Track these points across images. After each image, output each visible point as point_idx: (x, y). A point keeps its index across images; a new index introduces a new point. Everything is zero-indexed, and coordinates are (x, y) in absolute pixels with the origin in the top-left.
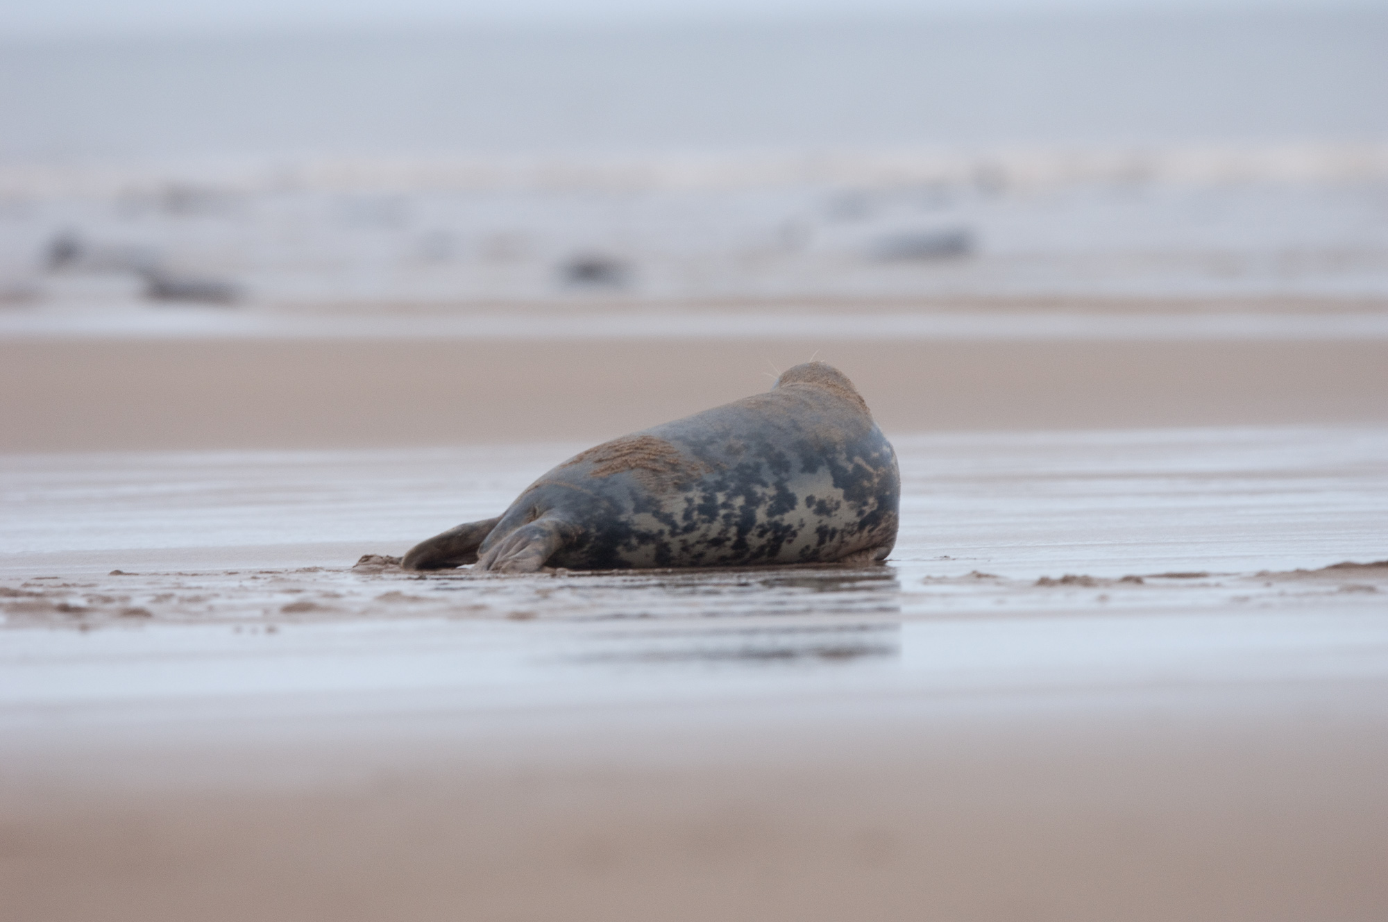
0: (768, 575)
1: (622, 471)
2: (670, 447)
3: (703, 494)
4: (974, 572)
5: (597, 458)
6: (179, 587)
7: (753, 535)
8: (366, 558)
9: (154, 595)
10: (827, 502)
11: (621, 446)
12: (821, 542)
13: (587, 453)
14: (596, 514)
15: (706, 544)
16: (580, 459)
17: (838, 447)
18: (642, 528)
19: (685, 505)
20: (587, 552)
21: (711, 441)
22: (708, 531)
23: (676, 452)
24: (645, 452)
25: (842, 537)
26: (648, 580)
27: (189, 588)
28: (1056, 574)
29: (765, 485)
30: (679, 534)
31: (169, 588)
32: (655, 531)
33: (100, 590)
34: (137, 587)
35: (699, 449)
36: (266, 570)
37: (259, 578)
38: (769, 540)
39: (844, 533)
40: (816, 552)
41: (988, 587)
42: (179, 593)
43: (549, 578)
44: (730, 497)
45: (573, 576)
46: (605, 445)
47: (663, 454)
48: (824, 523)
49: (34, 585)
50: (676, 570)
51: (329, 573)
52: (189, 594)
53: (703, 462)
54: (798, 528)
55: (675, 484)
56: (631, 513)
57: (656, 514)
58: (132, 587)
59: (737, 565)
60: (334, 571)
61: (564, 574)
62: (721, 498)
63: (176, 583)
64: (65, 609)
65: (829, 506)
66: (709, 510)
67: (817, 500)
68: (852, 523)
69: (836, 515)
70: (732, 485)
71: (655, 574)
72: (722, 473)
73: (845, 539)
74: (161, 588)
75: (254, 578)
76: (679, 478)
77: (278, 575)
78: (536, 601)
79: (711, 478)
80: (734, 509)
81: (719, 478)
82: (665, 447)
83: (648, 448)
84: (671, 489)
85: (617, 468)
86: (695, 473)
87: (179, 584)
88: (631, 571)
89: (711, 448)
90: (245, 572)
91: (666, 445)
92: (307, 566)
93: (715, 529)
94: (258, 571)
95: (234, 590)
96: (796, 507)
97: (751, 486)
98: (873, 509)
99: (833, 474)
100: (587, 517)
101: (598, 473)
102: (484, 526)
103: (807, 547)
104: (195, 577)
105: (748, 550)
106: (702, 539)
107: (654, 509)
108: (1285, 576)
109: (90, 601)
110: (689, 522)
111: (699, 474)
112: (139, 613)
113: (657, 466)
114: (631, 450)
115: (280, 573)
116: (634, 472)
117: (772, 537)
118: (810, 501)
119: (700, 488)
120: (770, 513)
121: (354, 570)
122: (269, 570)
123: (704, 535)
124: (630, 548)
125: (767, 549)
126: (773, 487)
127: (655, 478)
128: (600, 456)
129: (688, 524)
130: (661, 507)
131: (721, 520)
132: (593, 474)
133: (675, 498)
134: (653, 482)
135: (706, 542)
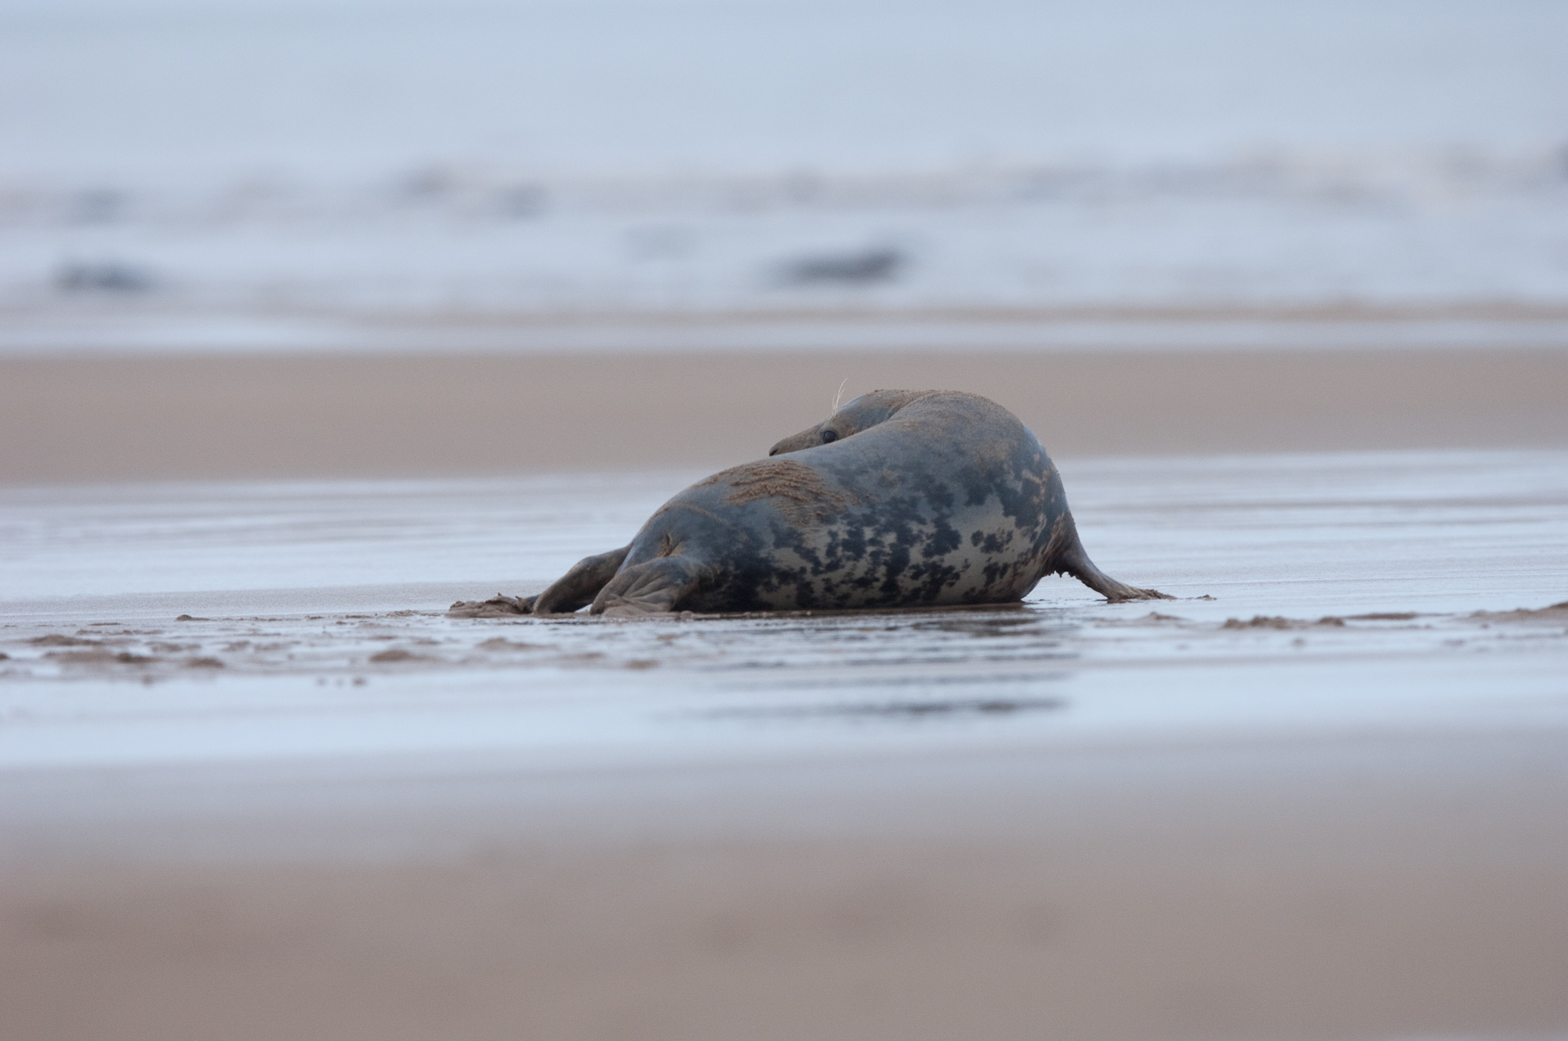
1: (761, 498)
2: (813, 474)
3: (848, 528)
5: (735, 481)
6: (255, 633)
7: (905, 576)
8: (459, 605)
10: (997, 536)
11: (759, 469)
12: (989, 581)
13: (722, 474)
14: (734, 549)
15: (851, 585)
16: (714, 480)
17: (1005, 466)
18: (782, 565)
19: (828, 540)
20: (724, 593)
21: (862, 471)
22: (853, 570)
23: (819, 481)
24: (786, 478)
26: (784, 624)
27: (266, 635)
29: (922, 522)
30: (821, 572)
31: (244, 635)
32: (797, 568)
33: (166, 637)
34: (207, 633)
35: (848, 478)
36: (353, 615)
37: (345, 623)
38: (924, 583)
39: (1018, 565)
40: (984, 592)
42: (254, 640)
44: (879, 533)
46: (742, 466)
47: (804, 481)
48: (993, 561)
50: (816, 612)
51: (423, 618)
52: (266, 641)
53: (849, 493)
54: (961, 569)
55: (818, 515)
56: (772, 547)
57: (798, 549)
59: (886, 608)
61: (690, 618)
62: (868, 533)
64: (126, 659)
65: (1000, 540)
66: (855, 546)
67: (985, 535)
69: (1008, 549)
70: (883, 520)
71: (792, 617)
72: (872, 506)
73: (1019, 570)
74: (235, 635)
75: (340, 623)
76: (822, 509)
79: (858, 511)
80: (884, 547)
81: (868, 511)
82: (808, 474)
83: (789, 474)
84: (814, 521)
85: (756, 494)
86: (840, 505)
87: (254, 630)
89: (860, 479)
91: (810, 472)
92: (399, 609)
93: (862, 567)
94: (344, 616)
95: (317, 636)
96: (959, 546)
97: (905, 522)
101: (734, 499)
103: (973, 589)
104: (273, 623)
105: (900, 592)
106: (847, 579)
107: (796, 543)
109: (155, 649)
110: (832, 559)
111: (846, 507)
112: (211, 664)
113: (799, 494)
114: (771, 475)
115: (368, 617)
116: (774, 500)
118: (976, 538)
119: (845, 522)
120: (927, 553)
121: (450, 616)
122: (356, 614)
123: (849, 574)
124: (770, 588)
125: (923, 593)
126: (933, 524)
127: (796, 507)
128: (738, 480)
129: (832, 562)
130: (802, 541)
131: (869, 558)
132: (731, 500)
133: (818, 531)
134: (795, 512)
135: (851, 582)
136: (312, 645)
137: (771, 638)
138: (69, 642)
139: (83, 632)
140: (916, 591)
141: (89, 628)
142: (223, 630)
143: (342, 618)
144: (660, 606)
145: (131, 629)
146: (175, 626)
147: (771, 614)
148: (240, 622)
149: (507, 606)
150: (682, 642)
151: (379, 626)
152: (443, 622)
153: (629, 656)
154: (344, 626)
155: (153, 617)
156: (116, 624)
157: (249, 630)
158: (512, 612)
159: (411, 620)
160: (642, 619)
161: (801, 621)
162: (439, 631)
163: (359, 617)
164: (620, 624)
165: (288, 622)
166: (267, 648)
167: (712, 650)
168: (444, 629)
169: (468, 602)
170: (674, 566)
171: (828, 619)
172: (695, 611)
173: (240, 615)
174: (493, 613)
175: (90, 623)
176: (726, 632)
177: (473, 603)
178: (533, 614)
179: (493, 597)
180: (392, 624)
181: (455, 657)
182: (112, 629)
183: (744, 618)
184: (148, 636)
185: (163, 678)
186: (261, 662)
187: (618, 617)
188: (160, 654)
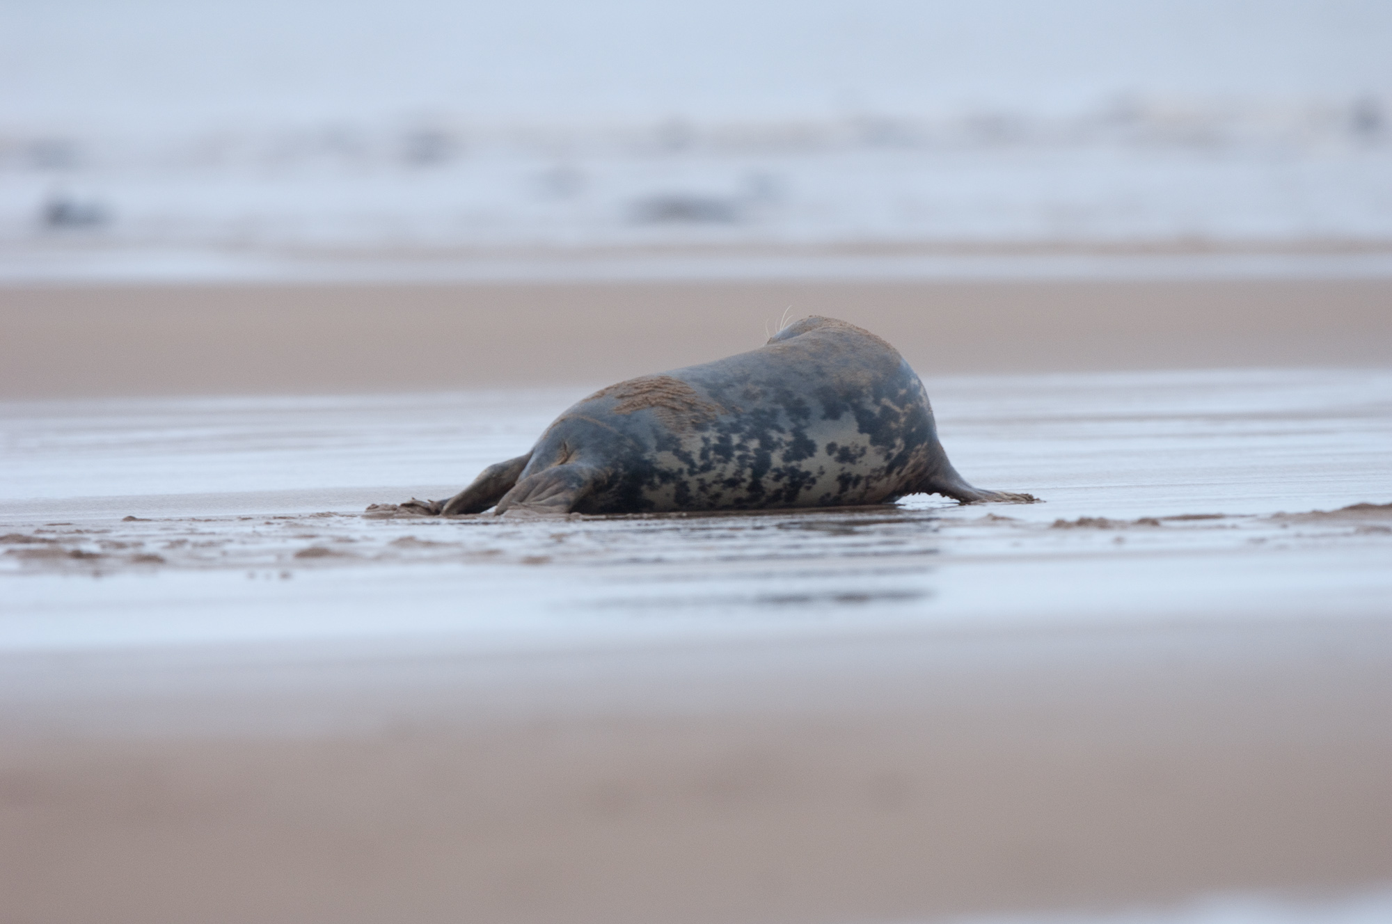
1: (644, 408)
2: (687, 387)
3: (718, 435)
5: (619, 394)
6: (192, 532)
7: (768, 478)
8: (374, 507)
10: (851, 449)
11: (640, 384)
12: (844, 488)
13: (607, 389)
14: (623, 453)
15: (721, 484)
16: (602, 394)
17: (864, 391)
18: (663, 467)
19: (701, 445)
20: (614, 492)
21: (729, 385)
22: (724, 471)
23: (693, 393)
24: (664, 390)
27: (203, 534)
29: (781, 430)
30: (697, 473)
32: (675, 469)
33: (113, 536)
35: (716, 391)
37: (272, 524)
38: (785, 484)
39: (870, 480)
40: (839, 495)
42: (192, 538)
44: (744, 439)
46: (624, 382)
47: (679, 393)
48: (846, 471)
49: (47, 531)
51: (342, 518)
53: (718, 404)
54: (817, 475)
55: (693, 423)
58: (146, 533)
62: (735, 439)
63: (189, 529)
65: (853, 453)
66: (724, 450)
67: (839, 446)
68: (878, 468)
69: (861, 462)
70: (748, 428)
72: (737, 416)
73: (871, 485)
74: (175, 534)
75: (268, 523)
76: (696, 417)
77: (292, 520)
79: (727, 420)
80: (749, 451)
81: (734, 420)
82: (682, 387)
83: (666, 388)
84: (689, 428)
85: (639, 405)
86: (711, 414)
87: (192, 529)
89: (727, 391)
91: (684, 386)
92: (321, 511)
93: (730, 469)
94: (271, 517)
95: (248, 535)
96: (816, 454)
97: (766, 431)
98: (901, 449)
99: (858, 419)
101: (621, 409)
104: (209, 523)
105: (763, 493)
106: (718, 479)
107: (674, 447)
109: (104, 547)
110: (706, 461)
111: (715, 416)
112: (153, 560)
113: (676, 405)
114: (651, 389)
115: (293, 518)
116: (655, 410)
117: (788, 482)
118: (831, 448)
119: (716, 429)
120: (787, 458)
123: (720, 475)
124: (652, 487)
125: (784, 494)
126: (790, 433)
127: (675, 416)
128: (622, 393)
129: (705, 464)
130: (680, 445)
131: (736, 461)
132: (617, 410)
133: (693, 436)
134: (673, 421)
135: (722, 482)
136: (244, 543)
137: (650, 537)
138: (27, 540)
139: (39, 531)
140: (778, 492)
141: (45, 528)
143: (270, 518)
144: (555, 508)
145: (82, 528)
146: (122, 526)
147: (651, 515)
149: (418, 509)
150: (574, 540)
151: (302, 526)
152: (359, 522)
153: (525, 552)
154: (271, 526)
155: (102, 518)
156: (69, 524)
157: (188, 529)
158: (421, 513)
159: (332, 520)
160: (536, 520)
161: (677, 521)
162: (356, 531)
164: (517, 524)
165: (221, 522)
166: (203, 545)
167: (599, 547)
168: (361, 528)
169: (382, 505)
170: (568, 472)
171: (702, 520)
172: (583, 512)
173: (179, 516)
174: (404, 515)
175: (46, 523)
176: (611, 531)
177: (386, 506)
178: (440, 515)
179: (407, 500)
180: (314, 524)
181: (370, 554)
182: (65, 528)
183: (627, 519)
184: (97, 535)
185: (111, 572)
186: (199, 558)
187: (515, 518)
188: (109, 551)
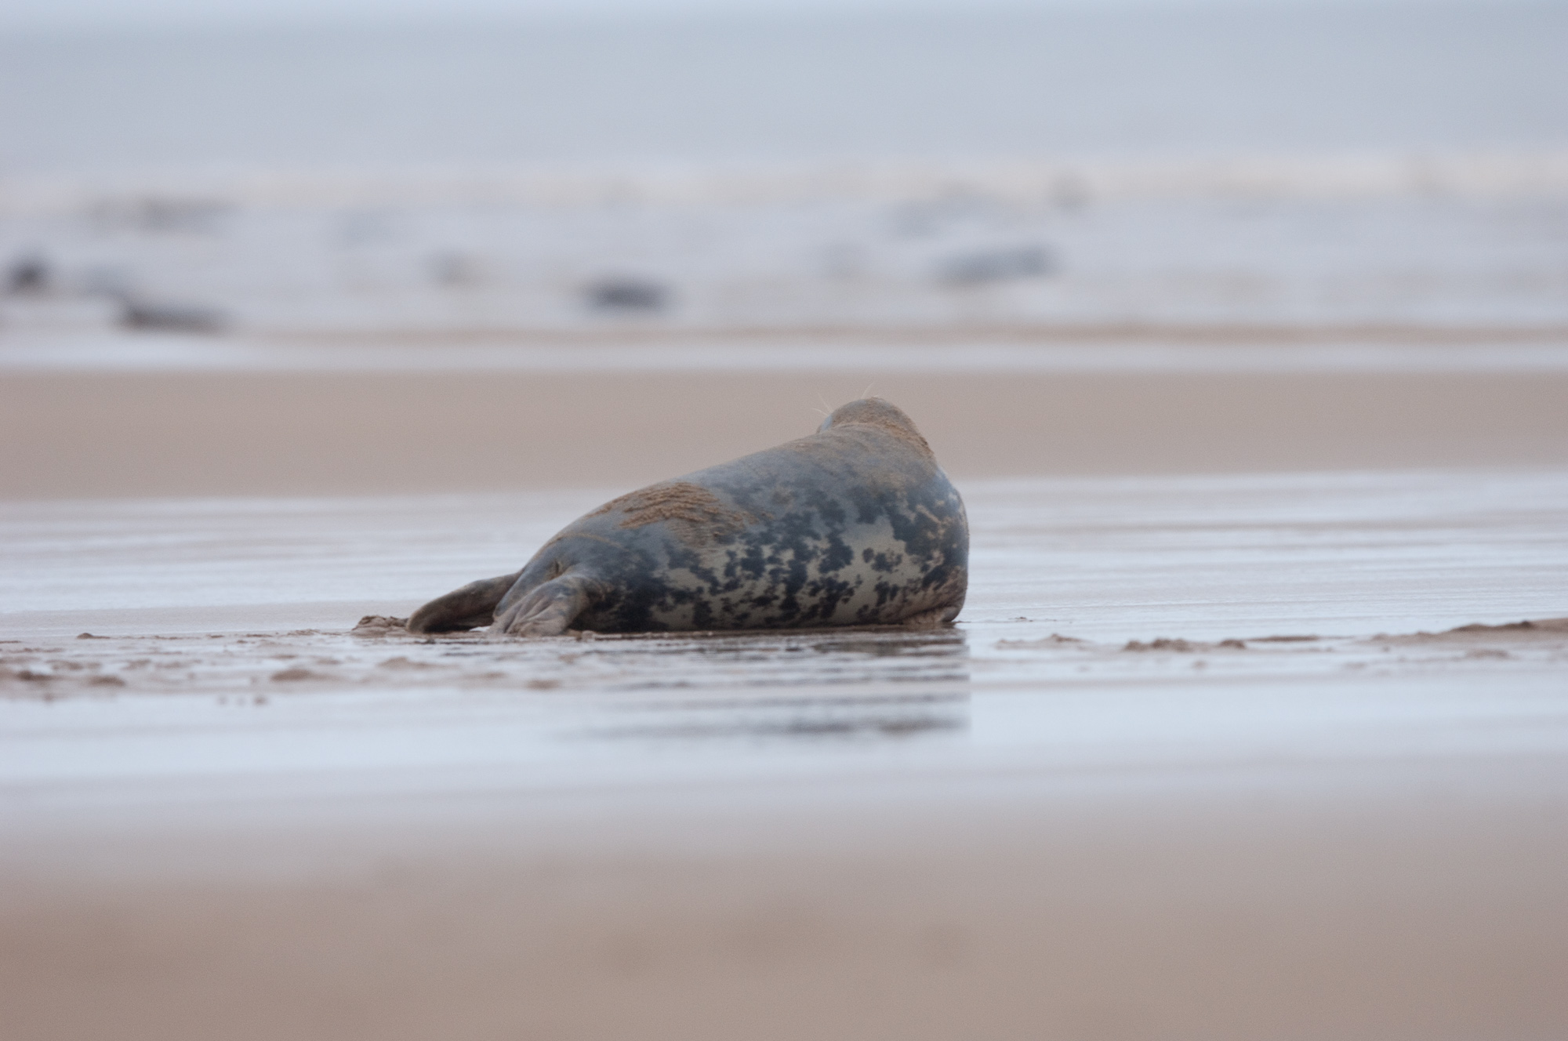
0: (820, 639)
1: (656, 521)
2: (709, 495)
3: (746, 547)
4: (1054, 636)
5: (627, 507)
6: (156, 652)
7: (804, 593)
8: (368, 620)
9: (128, 661)
10: (888, 556)
11: (655, 493)
12: (881, 601)
13: (616, 501)
14: (627, 569)
15: (749, 604)
16: (608, 508)
17: (899, 494)
18: (679, 585)
19: (727, 560)
20: (616, 613)
21: (756, 490)
22: (753, 588)
23: (715, 501)
24: (682, 500)
25: (905, 595)
26: (686, 644)
27: (168, 653)
28: (1147, 638)
29: (816, 537)
30: (719, 592)
31: (145, 653)
32: (693, 588)
33: (67, 656)
35: (742, 498)
36: (254, 633)
38: (822, 599)
39: (907, 591)
40: (876, 612)
41: (1070, 652)
42: (156, 659)
43: (574, 642)
44: (777, 550)
45: (601, 640)
46: (636, 492)
47: (700, 502)
48: (884, 580)
53: (745, 512)
54: (854, 585)
55: (716, 535)
56: (667, 568)
57: (695, 569)
59: (787, 627)
60: (331, 634)
61: (591, 638)
62: (767, 551)
64: (27, 677)
65: (889, 560)
66: (754, 565)
67: (876, 553)
68: (915, 579)
69: (897, 571)
70: (780, 537)
71: (694, 638)
72: (768, 524)
73: (908, 598)
75: (241, 642)
76: (720, 529)
78: (558, 669)
79: (756, 530)
80: (782, 564)
81: (764, 529)
82: (704, 495)
83: (684, 496)
84: (711, 542)
85: (650, 518)
86: (737, 524)
87: (155, 648)
88: (666, 634)
89: (754, 496)
90: (230, 636)
91: (705, 493)
92: (300, 628)
93: (761, 586)
94: (245, 634)
95: (218, 655)
96: (852, 561)
97: (800, 538)
98: (938, 564)
99: (893, 524)
100: (616, 573)
101: (628, 523)
102: (500, 584)
103: (866, 607)
104: (174, 642)
105: (798, 610)
106: (746, 598)
107: (692, 563)
108: (1405, 640)
109: (56, 668)
110: (732, 578)
111: (743, 525)
113: (695, 516)
114: (666, 498)
116: (669, 523)
117: (825, 596)
118: (867, 555)
119: (744, 541)
120: (823, 569)
121: (354, 633)
122: (257, 633)
123: (749, 594)
124: (664, 608)
125: (820, 610)
126: (826, 539)
127: (692, 528)
128: (631, 506)
129: (731, 581)
130: (699, 561)
131: (768, 576)
132: (624, 525)
133: (715, 551)
134: (690, 534)
135: (751, 601)
140: (814, 608)
142: (124, 648)
148: (142, 640)
154: (244, 645)
157: (151, 648)
163: (259, 636)
